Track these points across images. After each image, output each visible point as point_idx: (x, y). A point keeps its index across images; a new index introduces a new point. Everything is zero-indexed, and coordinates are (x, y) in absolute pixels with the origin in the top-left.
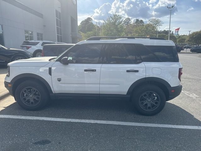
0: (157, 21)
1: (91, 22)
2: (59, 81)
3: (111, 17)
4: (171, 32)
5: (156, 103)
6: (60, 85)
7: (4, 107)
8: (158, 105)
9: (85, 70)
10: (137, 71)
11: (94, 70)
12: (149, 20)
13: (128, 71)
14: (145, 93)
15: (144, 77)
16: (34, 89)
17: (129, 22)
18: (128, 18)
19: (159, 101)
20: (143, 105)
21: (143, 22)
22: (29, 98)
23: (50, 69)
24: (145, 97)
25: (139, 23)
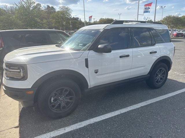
0: (67, 9)
2: (96, 73)
5: (163, 77)
6: (97, 77)
7: (15, 127)
8: (164, 78)
9: (120, 56)
10: (156, 52)
11: (128, 56)
12: (60, 7)
13: (151, 53)
14: (158, 70)
15: (160, 57)
16: (67, 89)
17: (40, 8)
18: (38, 4)
19: (165, 74)
20: (156, 80)
21: (54, 9)
22: (59, 103)
23: (87, 60)
24: (158, 74)
25: (50, 10)
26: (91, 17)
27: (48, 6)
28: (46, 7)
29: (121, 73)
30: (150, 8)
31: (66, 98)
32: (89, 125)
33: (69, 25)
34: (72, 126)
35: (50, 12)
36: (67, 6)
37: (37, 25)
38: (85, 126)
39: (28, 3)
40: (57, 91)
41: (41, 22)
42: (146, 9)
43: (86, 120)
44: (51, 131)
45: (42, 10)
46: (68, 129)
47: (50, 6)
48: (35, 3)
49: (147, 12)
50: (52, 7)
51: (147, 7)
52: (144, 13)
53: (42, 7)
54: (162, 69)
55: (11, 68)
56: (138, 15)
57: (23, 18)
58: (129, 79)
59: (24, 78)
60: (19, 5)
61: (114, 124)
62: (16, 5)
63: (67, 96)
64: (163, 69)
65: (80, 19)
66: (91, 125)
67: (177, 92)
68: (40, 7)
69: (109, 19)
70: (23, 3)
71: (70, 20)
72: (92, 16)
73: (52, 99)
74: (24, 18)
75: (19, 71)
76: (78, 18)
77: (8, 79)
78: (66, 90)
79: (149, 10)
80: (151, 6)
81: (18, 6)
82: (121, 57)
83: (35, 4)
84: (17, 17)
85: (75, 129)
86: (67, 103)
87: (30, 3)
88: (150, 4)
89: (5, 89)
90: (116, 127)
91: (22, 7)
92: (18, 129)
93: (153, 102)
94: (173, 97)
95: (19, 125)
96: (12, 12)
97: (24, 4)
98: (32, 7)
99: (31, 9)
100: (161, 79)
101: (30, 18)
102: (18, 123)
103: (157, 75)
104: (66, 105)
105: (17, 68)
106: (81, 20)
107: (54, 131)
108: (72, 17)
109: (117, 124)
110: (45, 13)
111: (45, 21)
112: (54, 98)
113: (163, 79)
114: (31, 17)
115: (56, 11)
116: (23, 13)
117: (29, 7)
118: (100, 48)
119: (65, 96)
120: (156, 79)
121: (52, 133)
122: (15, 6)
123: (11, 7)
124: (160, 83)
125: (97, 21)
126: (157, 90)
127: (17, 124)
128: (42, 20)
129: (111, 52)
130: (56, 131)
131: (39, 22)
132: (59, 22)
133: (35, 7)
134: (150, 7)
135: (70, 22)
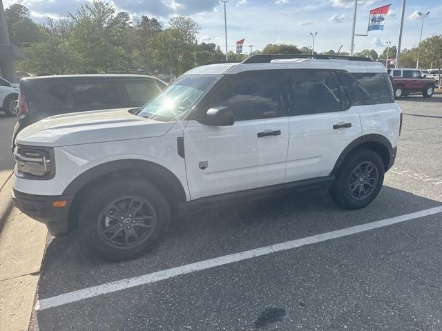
0: (188, 23)
1: (26, 18)
2: (203, 168)
3: (87, 7)
4: (216, 47)
5: (372, 182)
6: (205, 177)
7: (33, 274)
8: (374, 186)
9: (258, 134)
10: (348, 125)
11: (277, 133)
12: (171, 20)
13: (335, 127)
14: (358, 167)
15: (360, 135)
16: (138, 200)
17: (127, 22)
18: (123, 13)
19: (376, 177)
20: (354, 190)
21: (158, 24)
22: (121, 229)
23: (180, 142)
24: (357, 175)
25: (149, 26)
26: (242, 42)
27: (145, 18)
28: (141, 20)
29: (261, 169)
30: (383, 19)
31: (136, 220)
32: (179, 276)
33: (192, 62)
34: (144, 276)
35: (149, 32)
36: (187, 18)
37: (117, 63)
38: (170, 278)
39: (99, 12)
40: (116, 204)
41: (126, 56)
42: (373, 20)
43: (176, 267)
44: (100, 284)
45: (130, 27)
46: (134, 282)
47: (150, 18)
48: (113, 12)
49: (378, 29)
50: (154, 21)
51: (377, 15)
52: (369, 30)
53: (131, 21)
54: (367, 164)
55: (27, 154)
56: (353, 37)
57: (86, 47)
58: (283, 184)
59: (49, 175)
60: (78, 18)
61: (231, 276)
62: (73, 17)
63: (138, 215)
64: (370, 163)
65: (219, 47)
66: (183, 276)
67: (402, 218)
68: (127, 20)
69: (287, 46)
70: (88, 13)
71: (193, 50)
72: (243, 40)
73: (107, 220)
74: (88, 47)
75: (41, 160)
76: (214, 46)
77: (20, 177)
78: (136, 204)
79: (382, 23)
80: (386, 12)
81: (75, 19)
82: (260, 135)
83: (113, 14)
84: (74, 45)
85: (149, 281)
86: (140, 231)
87: (103, 12)
88: (384, 9)
89: (14, 197)
90: (235, 282)
91: (86, 22)
92: (38, 277)
93: (335, 237)
94: (387, 228)
95: (41, 269)
96: (63, 32)
97: (89, 15)
98: (107, 20)
99: (105, 25)
100: (366, 186)
101: (102, 47)
102: (40, 267)
103: (355, 178)
104: (136, 235)
105: (38, 155)
106: (221, 49)
107: (105, 283)
108: (199, 43)
109: (239, 276)
110: (138, 34)
111: (136, 53)
112: (111, 218)
113: (371, 188)
114: (104, 43)
115: (163, 29)
116: (86, 36)
117: (101, 21)
118: (211, 116)
119: (134, 215)
120: (353, 187)
121: (101, 286)
122: (70, 19)
123: (63, 22)
124: (363, 197)
125: (258, 51)
126: (354, 213)
127: (37, 268)
128: (130, 52)
129: (232, 124)
130: (109, 284)
131: (122, 56)
132: (167, 56)
133: (114, 22)
134: (383, 15)
135: (195, 53)
